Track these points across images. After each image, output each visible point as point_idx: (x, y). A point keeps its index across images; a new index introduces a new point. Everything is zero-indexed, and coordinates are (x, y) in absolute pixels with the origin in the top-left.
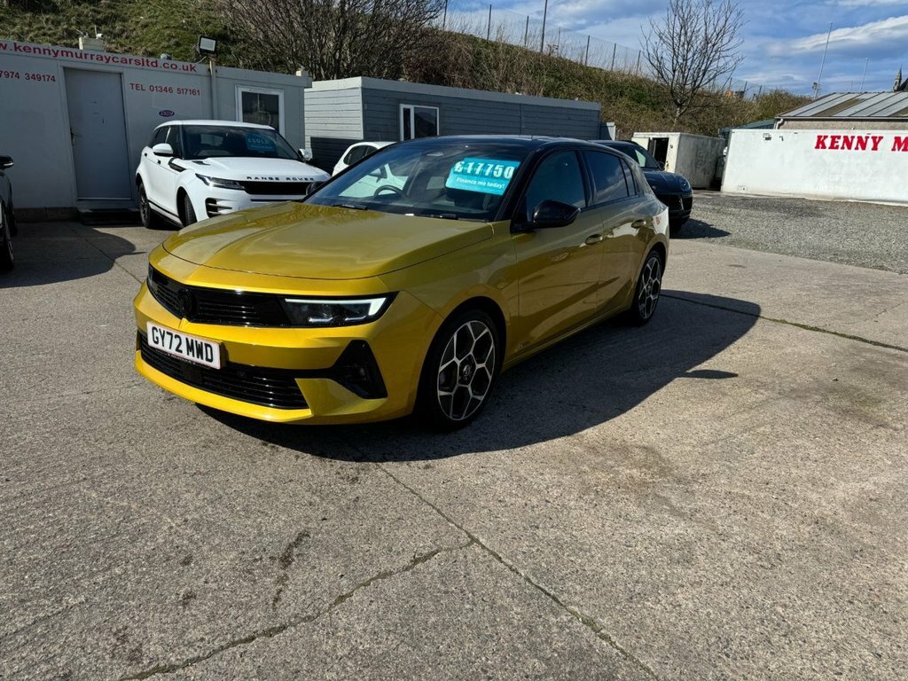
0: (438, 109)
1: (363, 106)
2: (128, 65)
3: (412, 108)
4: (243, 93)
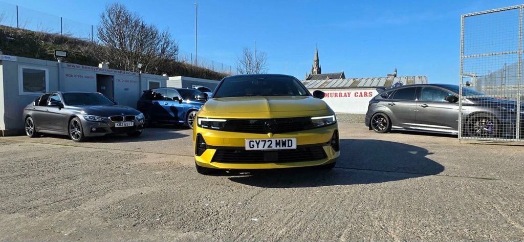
2: (116, 73)
4: (150, 82)
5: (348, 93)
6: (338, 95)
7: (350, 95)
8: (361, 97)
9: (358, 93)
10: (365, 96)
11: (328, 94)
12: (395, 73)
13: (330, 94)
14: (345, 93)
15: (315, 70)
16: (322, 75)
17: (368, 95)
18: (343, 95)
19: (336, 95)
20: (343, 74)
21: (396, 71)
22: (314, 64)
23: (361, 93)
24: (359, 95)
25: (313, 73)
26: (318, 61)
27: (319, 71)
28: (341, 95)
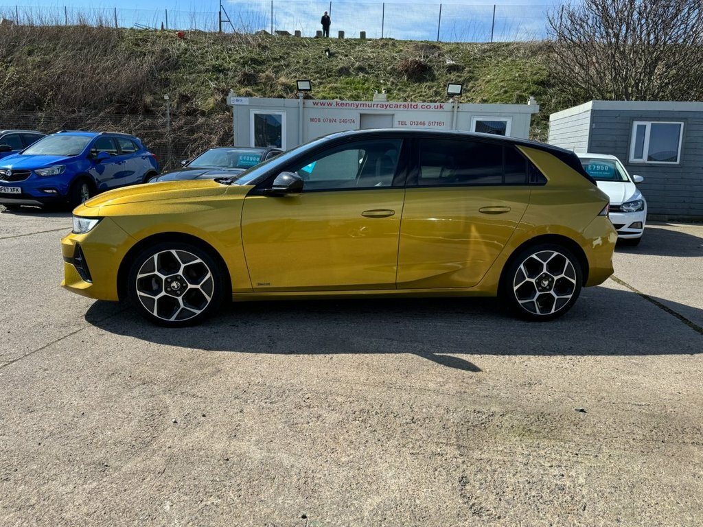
0: (682, 124)
1: (591, 126)
2: (398, 109)
3: (648, 124)
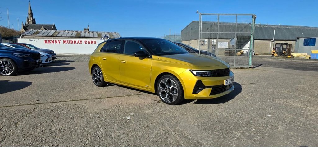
5: (80, 41)
6: (73, 42)
7: (82, 42)
8: (89, 44)
9: (87, 41)
10: (91, 43)
11: (66, 41)
12: (88, 28)
13: (67, 42)
14: (78, 41)
15: (30, 21)
16: (37, 25)
17: (93, 42)
18: (77, 42)
19: (72, 42)
20: (54, 26)
21: (89, 27)
22: (29, 16)
23: (89, 41)
24: (87, 42)
25: (28, 23)
26: (32, 14)
27: (34, 21)
28: (75, 42)
